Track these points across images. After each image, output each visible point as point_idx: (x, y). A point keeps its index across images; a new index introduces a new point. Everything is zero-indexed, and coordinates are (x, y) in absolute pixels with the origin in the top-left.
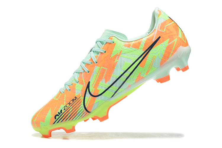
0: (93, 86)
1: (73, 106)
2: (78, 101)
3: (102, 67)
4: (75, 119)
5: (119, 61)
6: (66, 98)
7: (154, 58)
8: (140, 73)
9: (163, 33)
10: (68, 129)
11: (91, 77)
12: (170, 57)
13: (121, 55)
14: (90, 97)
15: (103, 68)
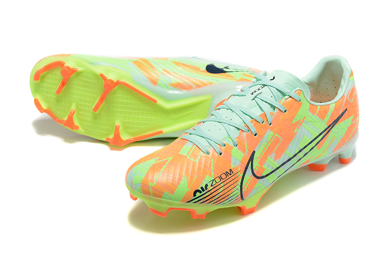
0: (259, 160)
3: (276, 135)
6: (214, 167)
7: (334, 139)
8: (312, 156)
11: (259, 145)
12: (347, 141)
13: (303, 124)
14: (251, 177)
15: (278, 136)
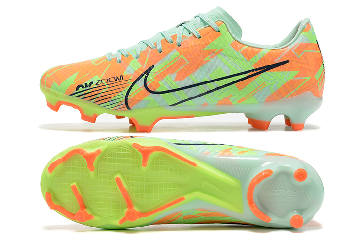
0: (156, 75)
1: (111, 85)
2: (122, 83)
3: (182, 56)
4: (103, 105)
5: (211, 61)
6: (107, 70)
7: (263, 85)
8: (231, 96)
9: (296, 58)
10: (86, 114)
11: (160, 61)
12: (286, 97)
13: (218, 55)
14: (141, 87)
15: (184, 58)
